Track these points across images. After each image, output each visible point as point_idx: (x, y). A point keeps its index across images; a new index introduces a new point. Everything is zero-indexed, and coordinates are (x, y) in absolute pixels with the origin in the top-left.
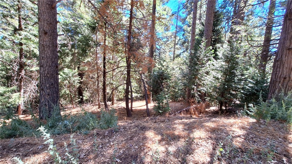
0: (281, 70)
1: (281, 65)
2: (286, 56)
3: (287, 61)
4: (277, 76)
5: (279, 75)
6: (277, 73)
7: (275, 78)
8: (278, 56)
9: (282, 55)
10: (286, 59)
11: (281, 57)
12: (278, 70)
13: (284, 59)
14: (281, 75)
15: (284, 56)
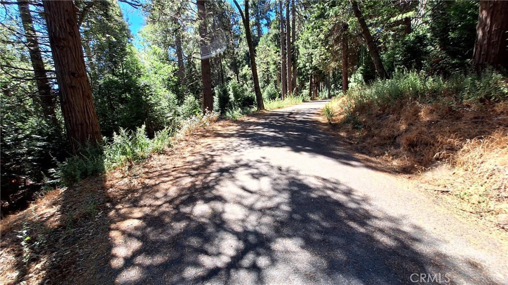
0: (73, 115)
1: (71, 109)
2: (72, 96)
3: (76, 103)
4: (72, 123)
5: (74, 122)
6: (71, 119)
7: (71, 126)
8: (63, 95)
9: (67, 95)
10: (74, 100)
11: (67, 97)
12: (70, 115)
13: (71, 100)
14: (76, 121)
15: (70, 96)
